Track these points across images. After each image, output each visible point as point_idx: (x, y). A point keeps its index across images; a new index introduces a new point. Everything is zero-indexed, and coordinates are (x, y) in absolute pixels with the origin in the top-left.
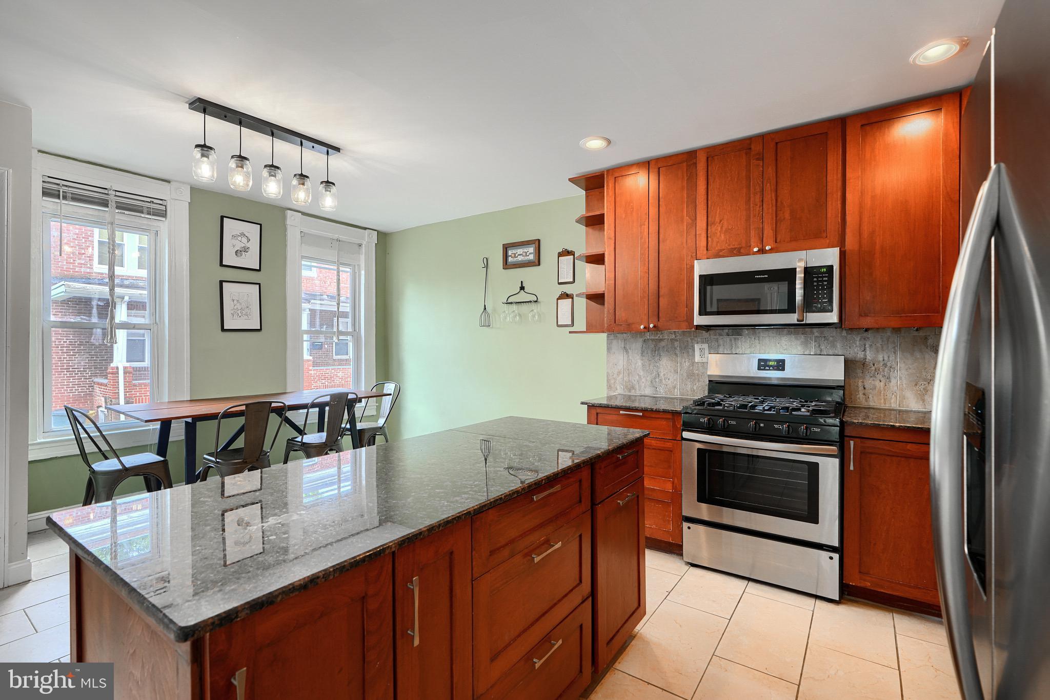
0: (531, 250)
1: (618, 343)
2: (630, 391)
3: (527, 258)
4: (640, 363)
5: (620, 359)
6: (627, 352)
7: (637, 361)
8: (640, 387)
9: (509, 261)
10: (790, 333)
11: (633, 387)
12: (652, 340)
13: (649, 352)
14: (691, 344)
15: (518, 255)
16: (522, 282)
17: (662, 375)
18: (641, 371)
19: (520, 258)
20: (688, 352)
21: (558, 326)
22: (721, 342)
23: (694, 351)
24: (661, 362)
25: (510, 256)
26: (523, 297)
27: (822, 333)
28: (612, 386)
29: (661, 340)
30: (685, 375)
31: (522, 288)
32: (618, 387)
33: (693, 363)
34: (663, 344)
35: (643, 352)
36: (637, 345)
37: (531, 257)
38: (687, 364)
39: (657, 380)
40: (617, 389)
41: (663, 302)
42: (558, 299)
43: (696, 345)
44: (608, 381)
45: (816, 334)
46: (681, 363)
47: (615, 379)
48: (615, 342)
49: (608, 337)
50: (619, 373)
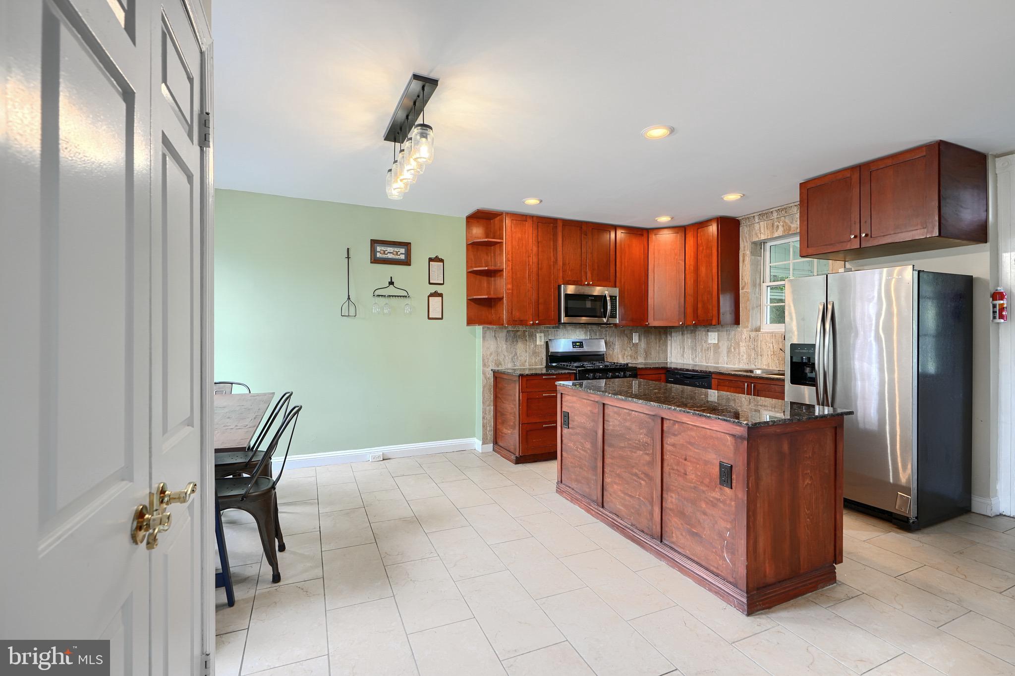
0: (403, 250)
1: (490, 332)
2: (498, 367)
3: (397, 257)
4: (505, 346)
5: (492, 344)
6: (496, 339)
7: (503, 346)
8: (505, 363)
9: (378, 256)
10: (580, 328)
11: (500, 364)
12: (513, 331)
13: (511, 339)
14: (534, 334)
15: (390, 252)
16: (391, 277)
17: (518, 354)
18: (506, 352)
19: (390, 256)
20: (533, 339)
21: (429, 318)
22: (550, 332)
23: (536, 337)
24: (518, 346)
25: (379, 252)
26: (391, 290)
27: (592, 328)
28: (486, 364)
29: (518, 331)
30: (531, 353)
31: (391, 283)
32: (490, 365)
33: (536, 345)
34: (519, 333)
35: (506, 339)
36: (502, 334)
37: (403, 257)
38: (532, 346)
39: (515, 357)
40: (489, 366)
41: (541, 307)
42: (429, 297)
43: (537, 334)
44: (483, 360)
45: (590, 329)
46: (529, 346)
47: (488, 359)
48: (488, 332)
49: (483, 328)
50: (491, 354)
